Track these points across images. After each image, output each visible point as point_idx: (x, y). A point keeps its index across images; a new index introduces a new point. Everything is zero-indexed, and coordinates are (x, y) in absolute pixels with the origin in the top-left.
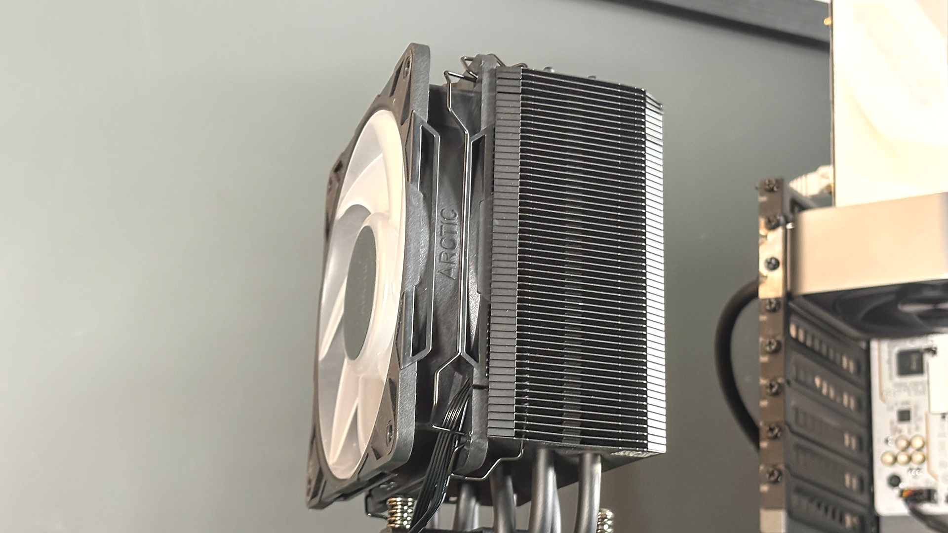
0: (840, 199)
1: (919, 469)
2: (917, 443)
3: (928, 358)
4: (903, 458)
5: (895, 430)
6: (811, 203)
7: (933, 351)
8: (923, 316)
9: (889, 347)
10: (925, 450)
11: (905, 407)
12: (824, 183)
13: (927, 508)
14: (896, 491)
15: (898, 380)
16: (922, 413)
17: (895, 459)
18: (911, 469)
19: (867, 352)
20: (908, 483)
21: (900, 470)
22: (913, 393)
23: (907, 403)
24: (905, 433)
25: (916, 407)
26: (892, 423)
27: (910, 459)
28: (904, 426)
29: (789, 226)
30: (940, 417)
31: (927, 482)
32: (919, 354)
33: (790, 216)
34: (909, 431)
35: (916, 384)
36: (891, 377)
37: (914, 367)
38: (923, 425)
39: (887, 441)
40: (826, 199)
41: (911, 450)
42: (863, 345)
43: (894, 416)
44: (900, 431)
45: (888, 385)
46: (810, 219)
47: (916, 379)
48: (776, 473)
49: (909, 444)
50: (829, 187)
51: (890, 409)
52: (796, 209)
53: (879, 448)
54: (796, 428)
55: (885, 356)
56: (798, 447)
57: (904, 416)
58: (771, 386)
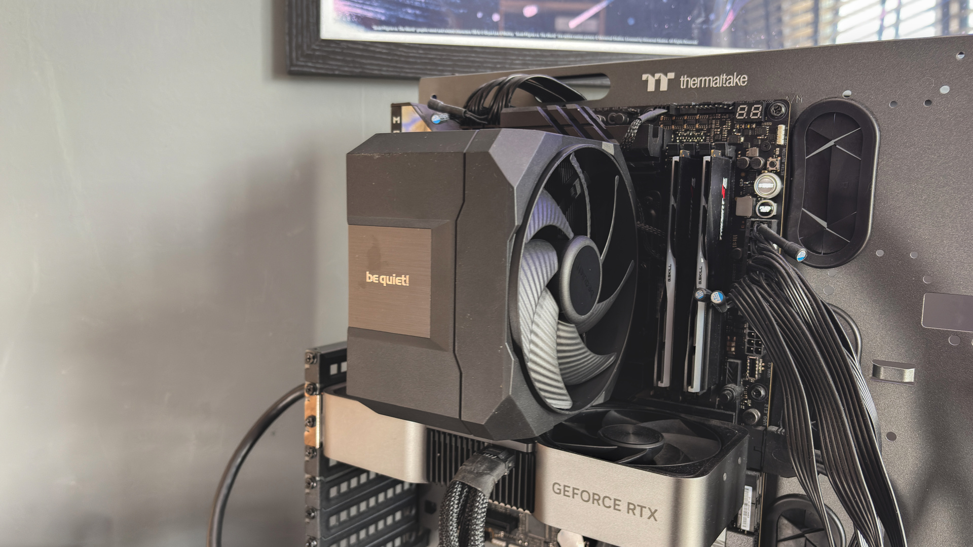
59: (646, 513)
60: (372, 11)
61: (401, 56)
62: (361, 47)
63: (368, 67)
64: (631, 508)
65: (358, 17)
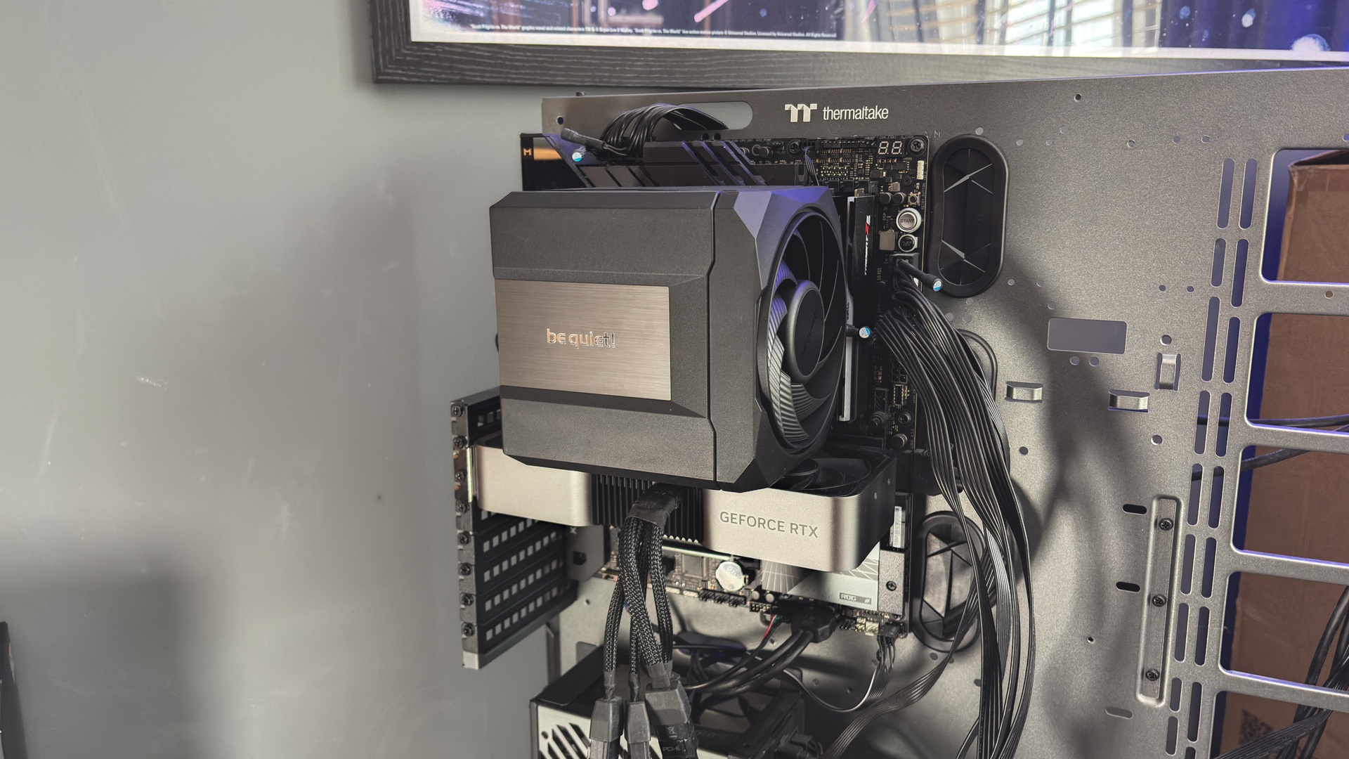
59: (808, 531)
60: (469, 7)
61: (505, 59)
62: (459, 50)
63: (468, 73)
64: (794, 528)
65: (452, 14)
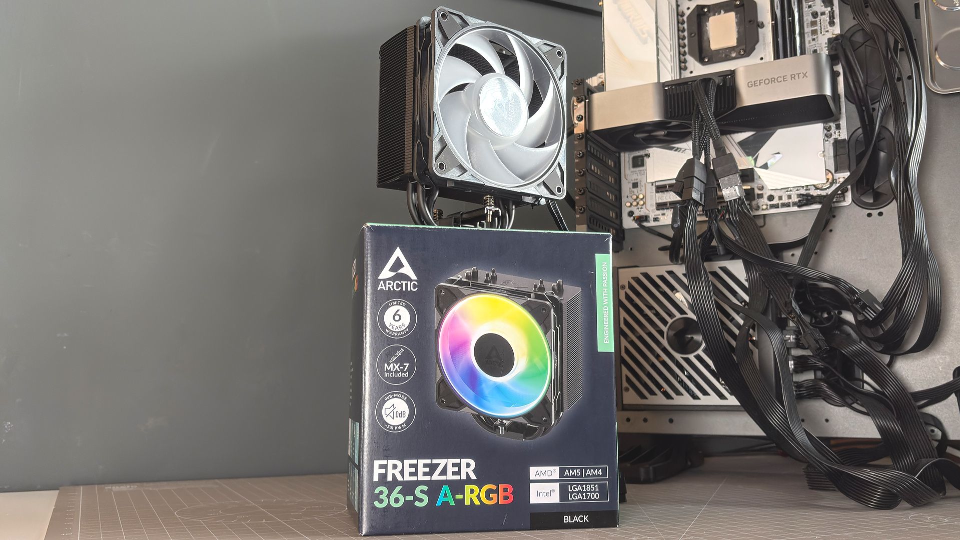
0: (608, 88)
1: (642, 208)
2: (641, 197)
3: (645, 158)
4: (635, 203)
5: (631, 192)
6: (595, 90)
7: (648, 156)
8: (644, 139)
9: (629, 155)
10: (644, 200)
11: (636, 181)
12: (601, 80)
13: (645, 224)
14: (632, 218)
15: (632, 169)
16: (643, 184)
17: (631, 204)
18: (638, 208)
19: (619, 158)
20: (637, 213)
21: (634, 209)
22: (639, 174)
23: (637, 180)
24: (636, 193)
25: (640, 181)
26: (630, 188)
27: (638, 203)
28: (635, 190)
29: (587, 101)
30: (651, 184)
31: (645, 213)
32: (642, 157)
33: (587, 97)
34: (638, 192)
35: (641, 171)
36: (629, 169)
37: (640, 163)
38: (643, 188)
39: (628, 197)
40: (601, 87)
41: (638, 201)
42: (617, 155)
43: (631, 185)
44: (634, 192)
45: (628, 172)
46: (596, 96)
47: (641, 168)
48: (583, 209)
49: (637, 197)
50: (602, 82)
51: (629, 183)
52: (589, 93)
53: (624, 199)
54: (591, 191)
55: (627, 159)
56: (591, 198)
57: (635, 185)
58: (580, 172)
